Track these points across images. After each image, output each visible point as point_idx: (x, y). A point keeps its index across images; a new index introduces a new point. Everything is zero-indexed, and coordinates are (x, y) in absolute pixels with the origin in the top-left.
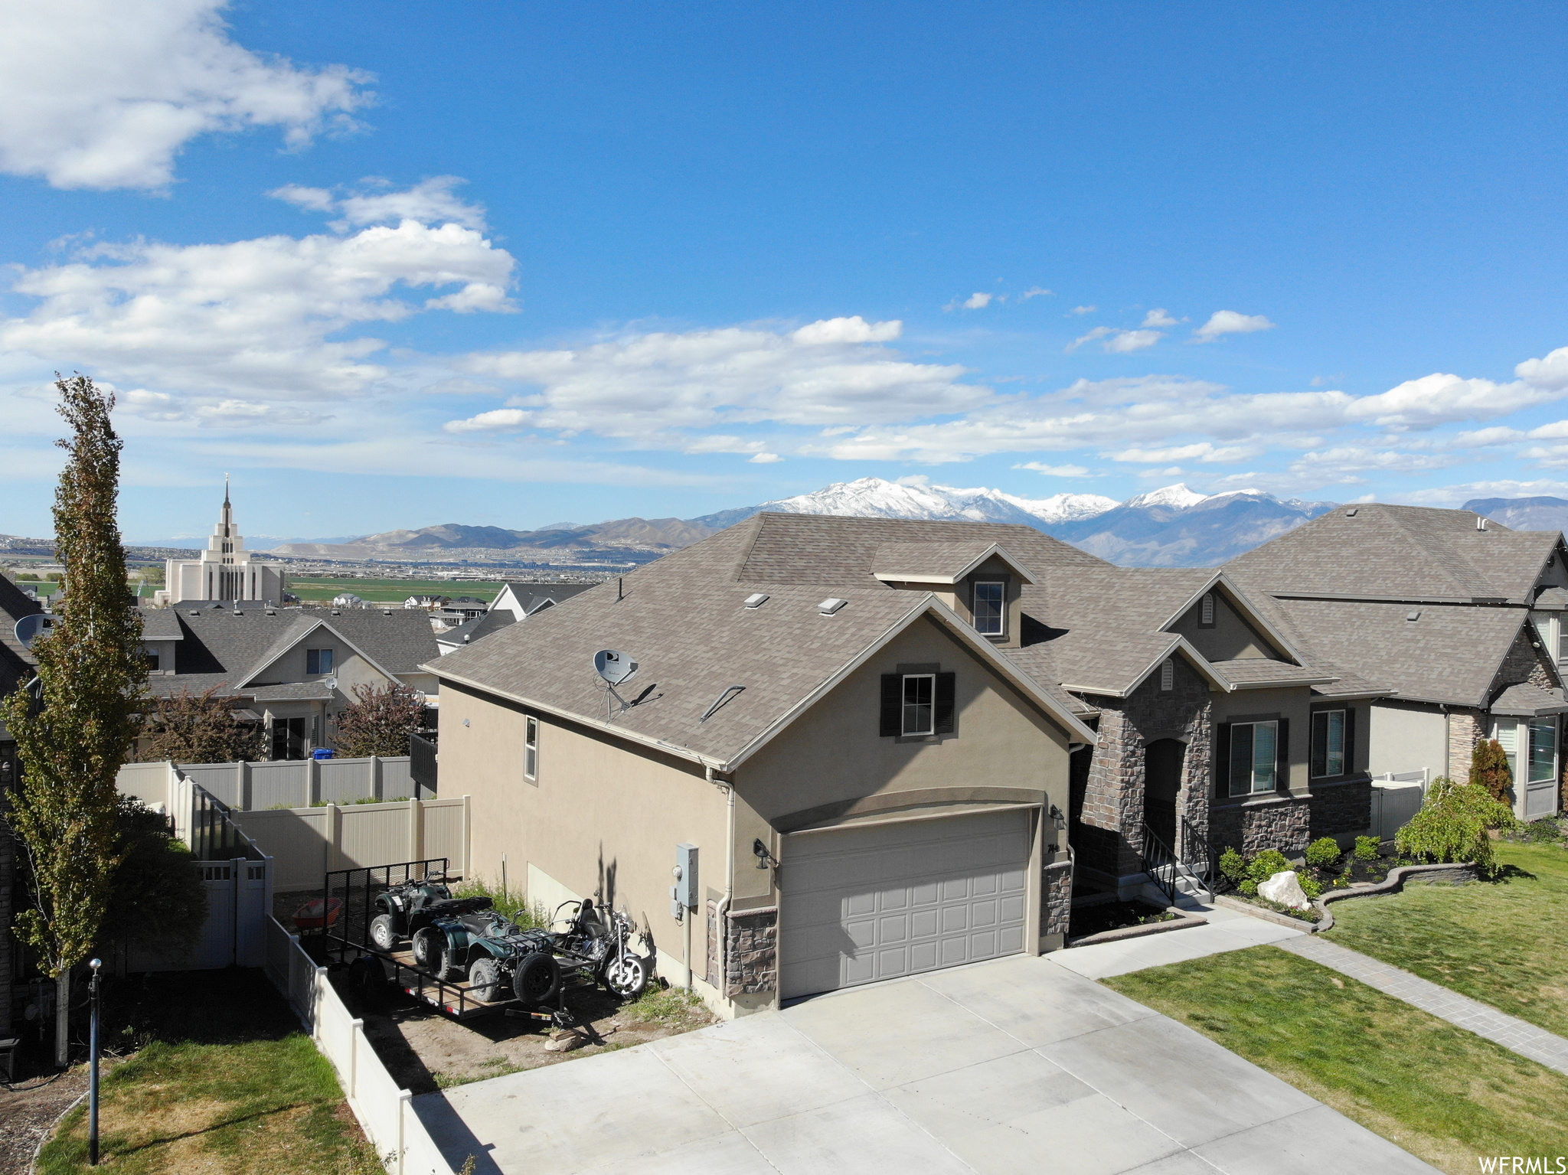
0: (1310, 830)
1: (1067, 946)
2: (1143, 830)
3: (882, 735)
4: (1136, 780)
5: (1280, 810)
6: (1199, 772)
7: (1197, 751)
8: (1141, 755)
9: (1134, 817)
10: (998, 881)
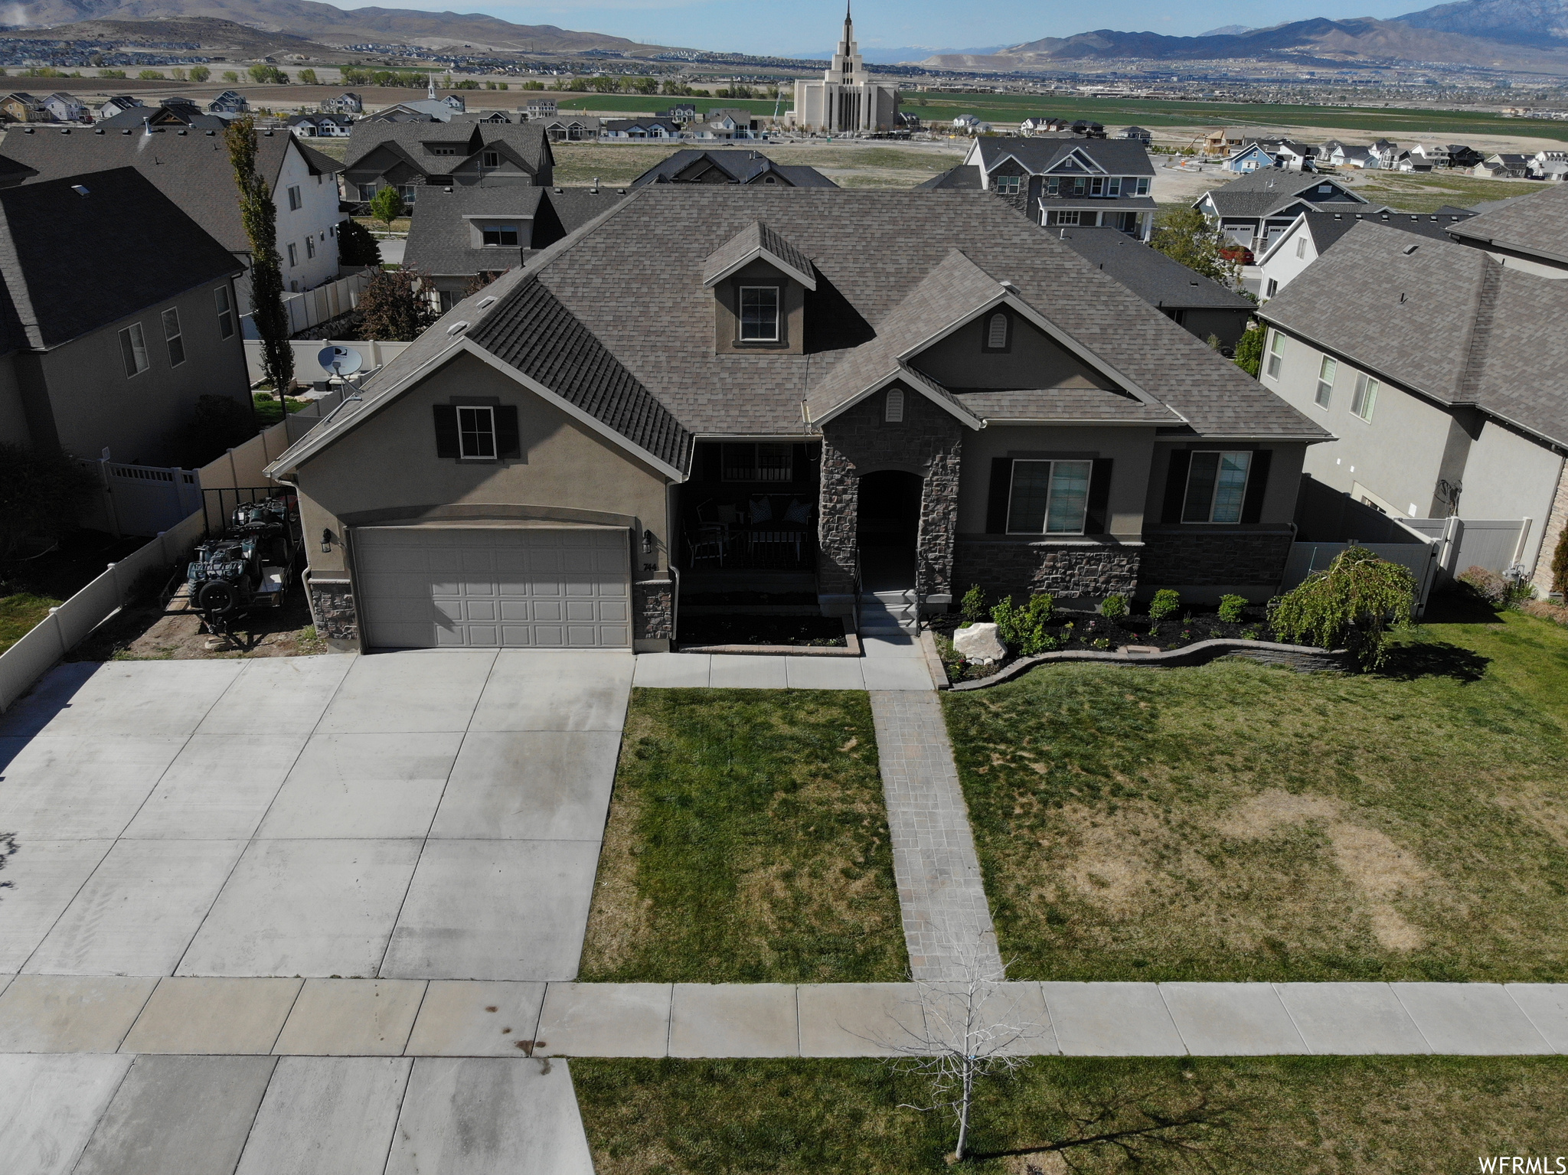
0: (1138, 578)
1: (675, 648)
2: (853, 555)
3: (440, 456)
4: (845, 507)
5: (1087, 554)
6: (940, 508)
7: (937, 485)
8: (853, 484)
9: (842, 542)
10: (594, 587)
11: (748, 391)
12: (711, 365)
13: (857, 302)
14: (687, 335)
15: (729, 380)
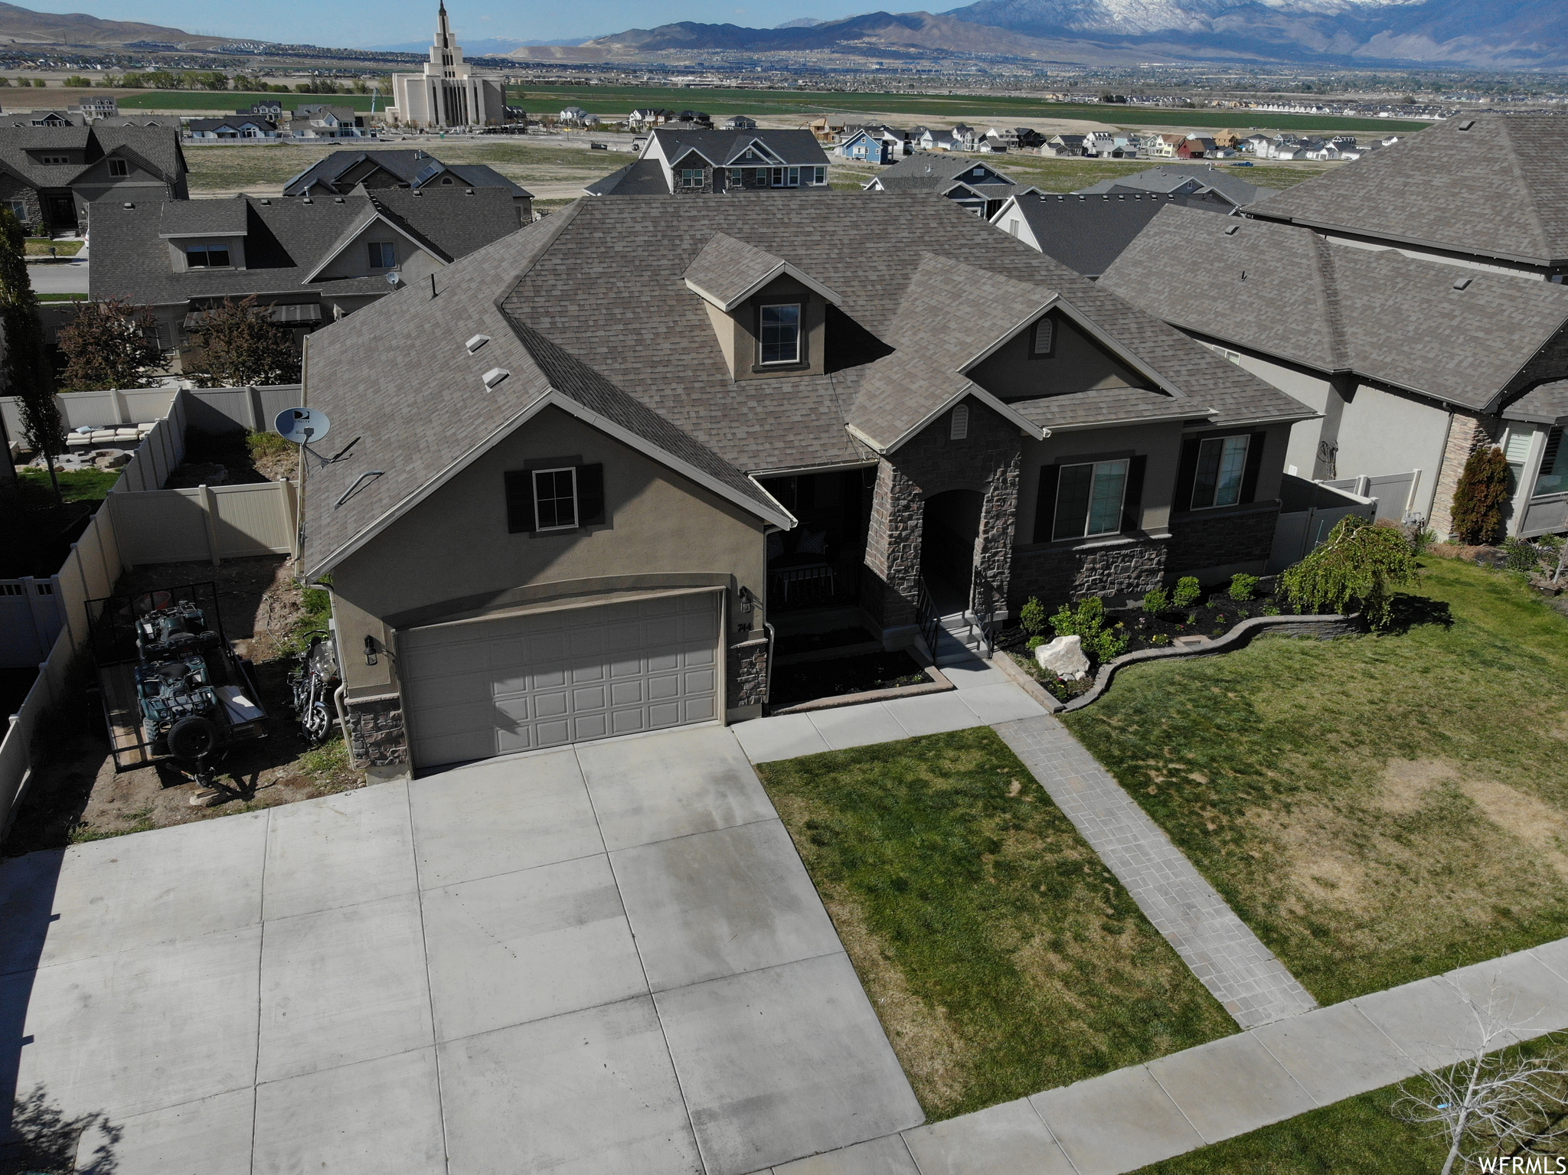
0: (1164, 570)
1: (766, 713)
2: (918, 583)
3: (511, 531)
4: (910, 534)
5: (1123, 552)
6: (1000, 523)
7: (998, 501)
8: (918, 509)
9: (906, 571)
10: (680, 657)
11: (783, 420)
12: (734, 394)
13: (854, 314)
14: (696, 362)
15: (759, 409)
